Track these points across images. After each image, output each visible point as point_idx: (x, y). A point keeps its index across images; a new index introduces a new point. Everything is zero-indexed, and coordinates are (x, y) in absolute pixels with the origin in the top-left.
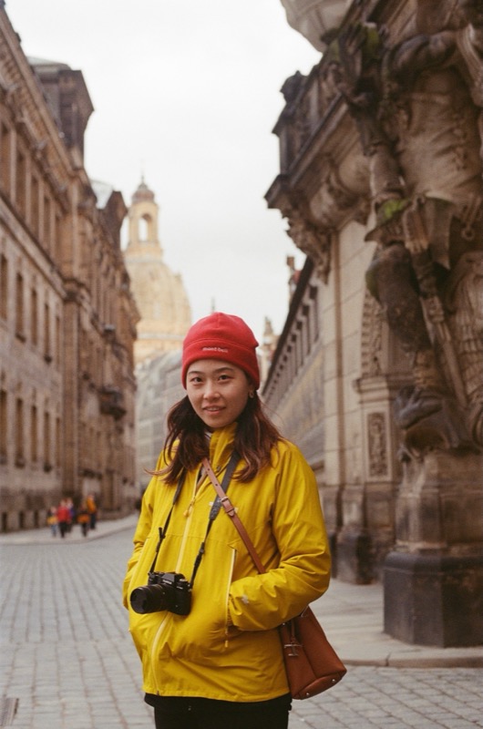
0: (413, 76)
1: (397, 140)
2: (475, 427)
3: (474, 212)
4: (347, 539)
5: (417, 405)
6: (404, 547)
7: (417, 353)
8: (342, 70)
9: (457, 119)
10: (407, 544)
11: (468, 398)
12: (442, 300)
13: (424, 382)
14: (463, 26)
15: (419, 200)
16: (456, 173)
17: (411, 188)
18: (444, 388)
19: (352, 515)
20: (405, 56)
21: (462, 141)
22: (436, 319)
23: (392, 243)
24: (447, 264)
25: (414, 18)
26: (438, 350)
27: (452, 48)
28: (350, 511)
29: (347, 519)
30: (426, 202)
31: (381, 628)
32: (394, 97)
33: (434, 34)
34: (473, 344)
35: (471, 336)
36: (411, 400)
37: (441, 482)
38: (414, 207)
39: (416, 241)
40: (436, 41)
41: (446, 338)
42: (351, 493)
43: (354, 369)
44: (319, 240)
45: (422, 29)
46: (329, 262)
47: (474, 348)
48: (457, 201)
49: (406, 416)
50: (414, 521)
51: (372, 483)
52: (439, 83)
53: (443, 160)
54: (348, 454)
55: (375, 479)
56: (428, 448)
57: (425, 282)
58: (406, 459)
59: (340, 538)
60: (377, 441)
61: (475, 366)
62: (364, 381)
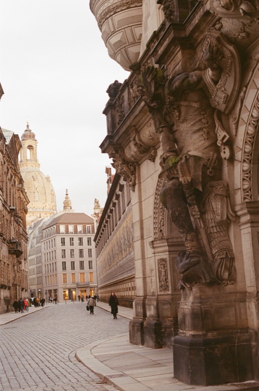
0: (180, 94)
1: (173, 125)
2: (217, 271)
3: (213, 161)
4: (149, 324)
5: (188, 261)
6: (183, 333)
7: (187, 234)
8: (144, 90)
9: (203, 114)
10: (185, 331)
11: (213, 256)
12: (199, 207)
13: (191, 249)
14: (205, 68)
15: (186, 157)
16: (203, 142)
17: (181, 149)
18: (201, 252)
19: (151, 312)
20: (177, 84)
21: (206, 125)
22: (196, 217)
23: (173, 178)
24: (201, 189)
25: (180, 63)
26: (197, 232)
27: (200, 79)
28: (150, 310)
29: (148, 314)
30: (189, 158)
31: (172, 375)
32: (171, 104)
33: (191, 72)
34: (215, 228)
35: (214, 225)
36: (185, 258)
37: (201, 300)
38: (183, 161)
39: (185, 177)
40: (192, 76)
41: (201, 226)
42: (150, 300)
43: (150, 236)
44: (130, 169)
45: (184, 69)
46: (135, 180)
47: (215, 231)
48: (204, 156)
49: (183, 267)
50: (188, 320)
51: (161, 295)
52: (193, 96)
53: (197, 135)
54: (148, 280)
55: (162, 293)
56: (194, 283)
57: (190, 198)
58: (183, 288)
59: (145, 324)
60: (163, 273)
61: (216, 239)
62: (155, 242)
